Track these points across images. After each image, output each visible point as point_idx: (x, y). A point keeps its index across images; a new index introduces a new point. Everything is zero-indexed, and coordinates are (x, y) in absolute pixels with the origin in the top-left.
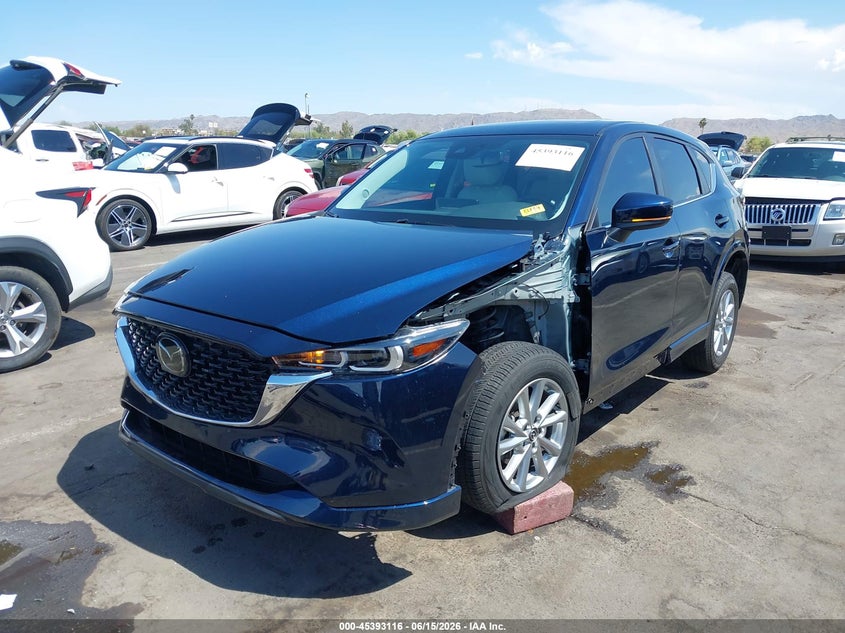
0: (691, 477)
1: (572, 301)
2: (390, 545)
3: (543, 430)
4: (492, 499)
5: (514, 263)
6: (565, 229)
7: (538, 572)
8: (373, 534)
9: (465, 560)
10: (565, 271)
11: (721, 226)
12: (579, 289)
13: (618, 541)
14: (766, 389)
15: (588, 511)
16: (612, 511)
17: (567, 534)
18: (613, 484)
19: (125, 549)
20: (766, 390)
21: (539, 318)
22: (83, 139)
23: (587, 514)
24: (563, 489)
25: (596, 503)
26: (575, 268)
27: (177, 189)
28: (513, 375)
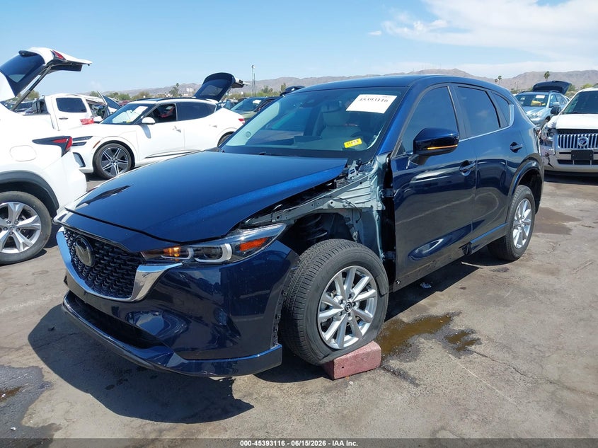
0: (479, 339)
1: (380, 209)
2: (244, 386)
3: (357, 304)
4: (315, 354)
5: (329, 182)
6: (375, 156)
7: (346, 408)
8: (233, 378)
9: (294, 398)
10: (373, 187)
11: (515, 151)
12: (386, 200)
13: (411, 386)
14: (554, 272)
15: (394, 363)
16: (412, 364)
17: (374, 380)
18: (418, 344)
19: (61, 386)
20: (552, 273)
21: (357, 222)
22: (91, 104)
23: (393, 366)
24: (374, 347)
25: (402, 358)
26: (382, 185)
27: (149, 136)
28: (328, 264)
